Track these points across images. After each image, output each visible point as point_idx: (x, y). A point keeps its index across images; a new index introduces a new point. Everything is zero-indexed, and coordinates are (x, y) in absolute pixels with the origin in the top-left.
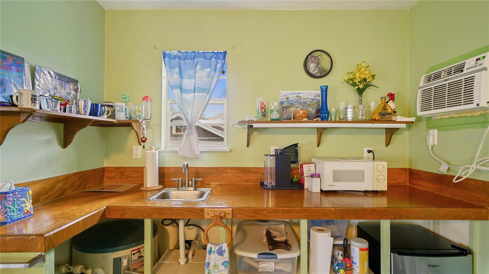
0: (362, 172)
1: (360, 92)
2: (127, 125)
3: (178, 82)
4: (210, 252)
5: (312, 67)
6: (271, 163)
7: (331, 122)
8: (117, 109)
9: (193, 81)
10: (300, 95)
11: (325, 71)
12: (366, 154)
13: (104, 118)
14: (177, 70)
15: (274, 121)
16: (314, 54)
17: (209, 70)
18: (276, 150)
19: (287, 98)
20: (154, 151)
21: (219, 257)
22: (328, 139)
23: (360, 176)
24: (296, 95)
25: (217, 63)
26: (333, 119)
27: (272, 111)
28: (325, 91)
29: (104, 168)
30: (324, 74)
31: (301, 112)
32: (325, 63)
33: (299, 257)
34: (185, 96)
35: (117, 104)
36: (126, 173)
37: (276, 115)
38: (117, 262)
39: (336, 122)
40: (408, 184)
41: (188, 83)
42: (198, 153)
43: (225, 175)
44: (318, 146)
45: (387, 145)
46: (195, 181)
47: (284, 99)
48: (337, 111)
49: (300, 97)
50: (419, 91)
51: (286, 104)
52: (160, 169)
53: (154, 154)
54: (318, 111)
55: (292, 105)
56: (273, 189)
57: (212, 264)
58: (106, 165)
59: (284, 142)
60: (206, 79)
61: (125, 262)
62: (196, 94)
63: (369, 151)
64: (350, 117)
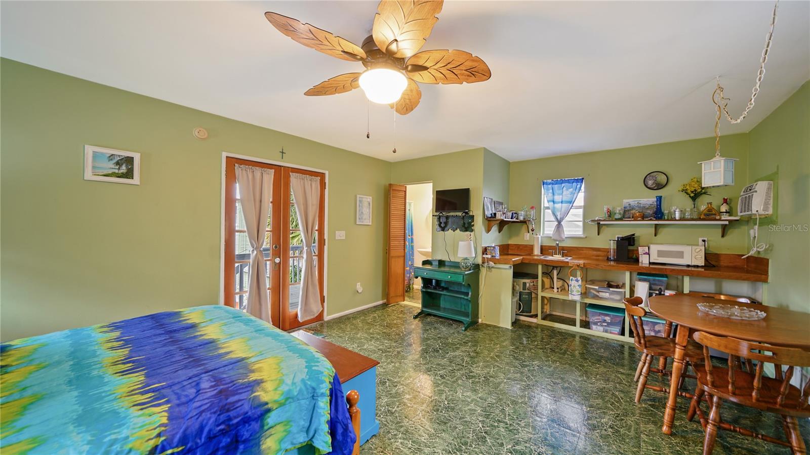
0: (683, 252)
1: (694, 199)
2: (524, 222)
3: (551, 199)
4: (572, 280)
5: (650, 183)
6: (613, 246)
7: (665, 220)
8: (520, 214)
9: (561, 196)
10: (640, 202)
11: (662, 185)
12: (701, 242)
13: (514, 220)
14: (551, 191)
15: (617, 220)
16: (652, 174)
17: (572, 189)
18: (618, 238)
19: (630, 204)
20: (538, 236)
21: (576, 283)
22: (663, 232)
23: (680, 255)
24: (637, 202)
25: (577, 185)
26: (666, 217)
27: (615, 214)
28: (659, 199)
29: (509, 244)
30: (660, 186)
31: (638, 214)
32: (662, 179)
33: (625, 292)
34: (556, 205)
35: (519, 212)
36: (521, 247)
37: (618, 216)
38: (525, 284)
39: (668, 220)
40: (746, 266)
41: (557, 198)
42: (564, 238)
43: (582, 252)
44: (655, 236)
45: (723, 236)
46: (563, 252)
47: (627, 205)
48: (670, 212)
49: (640, 203)
50: (740, 198)
51: (628, 208)
52: (541, 246)
53: (538, 237)
54: (656, 213)
55: (633, 209)
56: (614, 260)
57: (573, 285)
58: (509, 243)
59: (626, 233)
60: (569, 196)
61: (528, 285)
62: (563, 204)
63: (704, 241)
64: (677, 216)
